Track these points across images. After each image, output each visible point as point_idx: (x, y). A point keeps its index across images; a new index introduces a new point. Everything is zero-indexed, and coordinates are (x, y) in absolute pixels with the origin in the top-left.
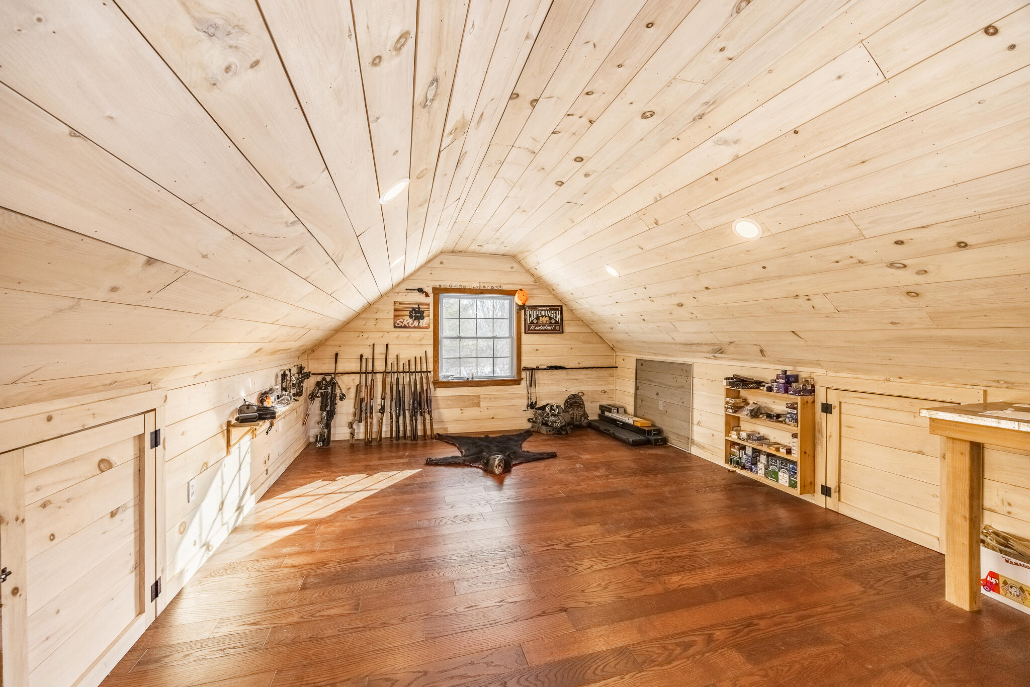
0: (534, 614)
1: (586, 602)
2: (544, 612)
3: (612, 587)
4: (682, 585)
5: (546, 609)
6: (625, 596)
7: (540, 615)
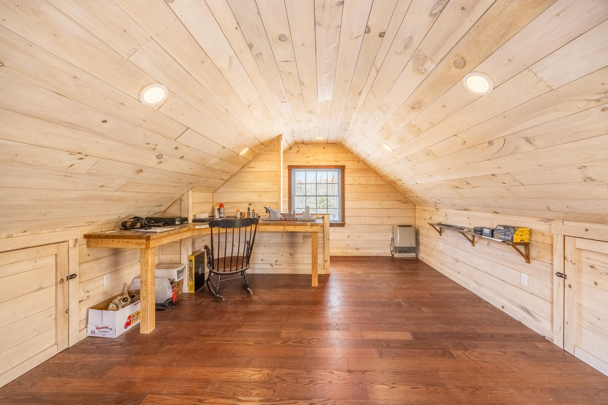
0: (370, 373)
1: (333, 373)
2: (363, 373)
3: (308, 380)
4: (259, 371)
5: (362, 375)
6: (304, 372)
7: (366, 371)
